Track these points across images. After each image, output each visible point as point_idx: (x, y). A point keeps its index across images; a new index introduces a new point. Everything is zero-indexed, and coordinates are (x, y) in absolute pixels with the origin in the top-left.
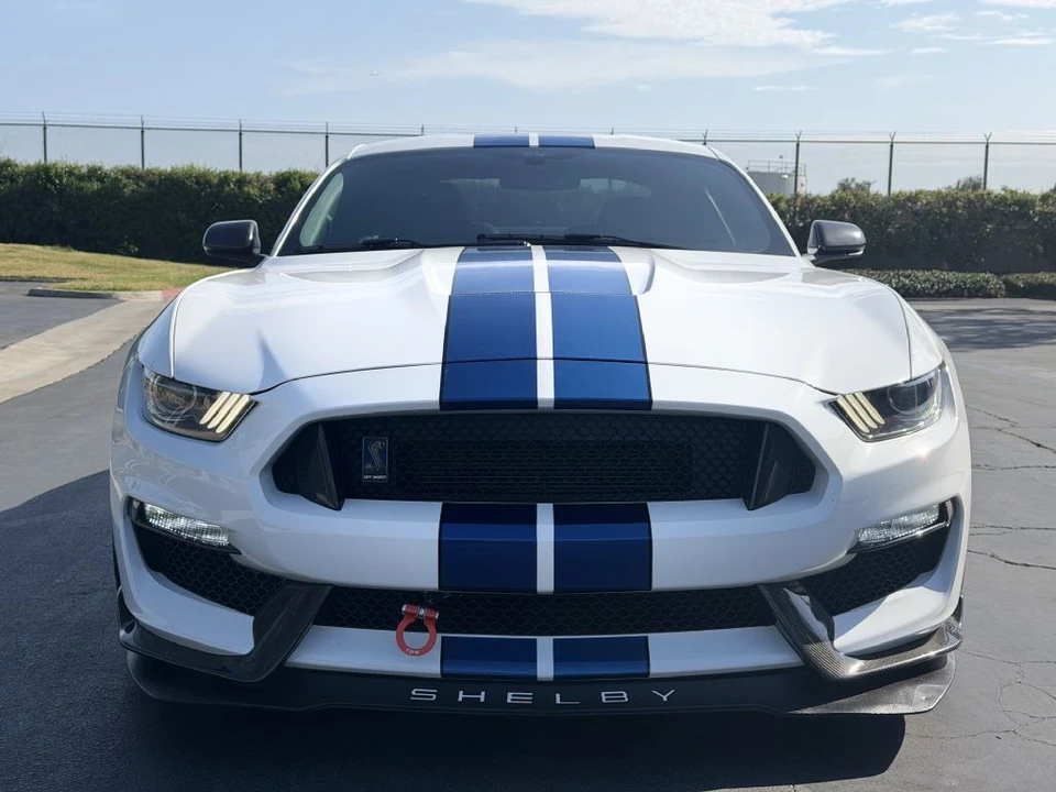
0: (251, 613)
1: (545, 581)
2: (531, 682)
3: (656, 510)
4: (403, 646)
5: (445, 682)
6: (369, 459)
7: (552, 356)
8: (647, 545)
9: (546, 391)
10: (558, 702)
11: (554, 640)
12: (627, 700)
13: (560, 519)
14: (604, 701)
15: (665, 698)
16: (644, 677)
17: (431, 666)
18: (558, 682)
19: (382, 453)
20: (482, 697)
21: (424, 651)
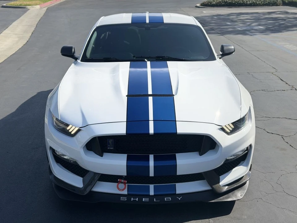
0: (82, 177)
1: (152, 174)
2: (148, 196)
3: (178, 156)
4: (118, 189)
5: (129, 196)
6: (109, 144)
7: (153, 120)
8: (175, 166)
9: (151, 131)
10: (155, 201)
11: (154, 186)
12: (171, 200)
13: (155, 160)
14: (166, 200)
15: (180, 199)
16: (175, 194)
17: (125, 192)
18: (155, 195)
19: (112, 142)
20: (137, 199)
21: (123, 190)
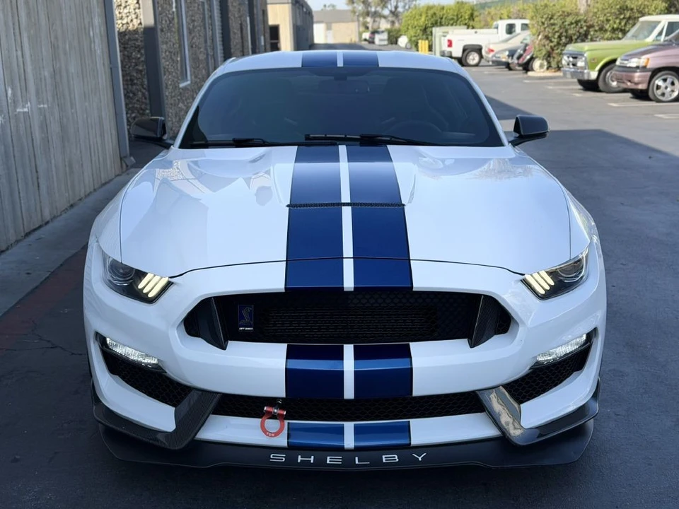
0: (173, 405)
1: (349, 392)
2: (340, 450)
3: (415, 347)
4: (265, 431)
6: (242, 317)
7: (352, 256)
8: (409, 372)
10: (357, 462)
11: (355, 425)
12: (397, 460)
13: (358, 355)
14: (384, 461)
15: (420, 459)
16: (408, 446)
17: (282, 441)
18: (357, 449)
19: (250, 314)
20: (312, 459)
21: (277, 434)
